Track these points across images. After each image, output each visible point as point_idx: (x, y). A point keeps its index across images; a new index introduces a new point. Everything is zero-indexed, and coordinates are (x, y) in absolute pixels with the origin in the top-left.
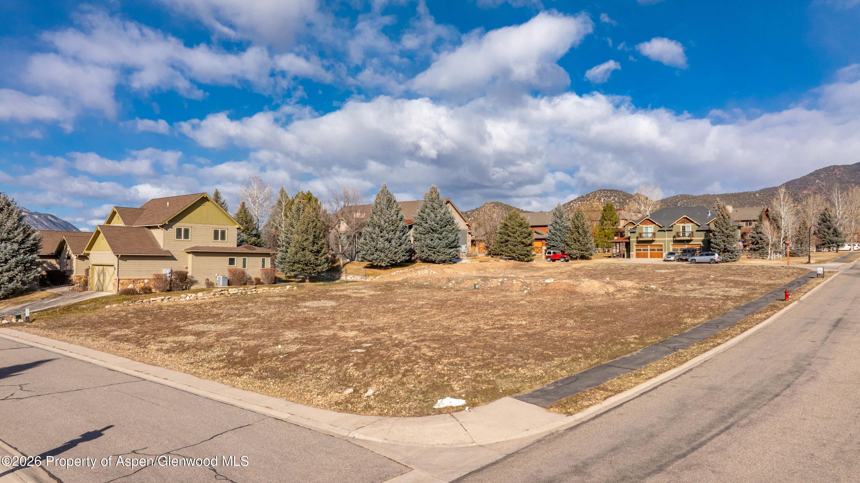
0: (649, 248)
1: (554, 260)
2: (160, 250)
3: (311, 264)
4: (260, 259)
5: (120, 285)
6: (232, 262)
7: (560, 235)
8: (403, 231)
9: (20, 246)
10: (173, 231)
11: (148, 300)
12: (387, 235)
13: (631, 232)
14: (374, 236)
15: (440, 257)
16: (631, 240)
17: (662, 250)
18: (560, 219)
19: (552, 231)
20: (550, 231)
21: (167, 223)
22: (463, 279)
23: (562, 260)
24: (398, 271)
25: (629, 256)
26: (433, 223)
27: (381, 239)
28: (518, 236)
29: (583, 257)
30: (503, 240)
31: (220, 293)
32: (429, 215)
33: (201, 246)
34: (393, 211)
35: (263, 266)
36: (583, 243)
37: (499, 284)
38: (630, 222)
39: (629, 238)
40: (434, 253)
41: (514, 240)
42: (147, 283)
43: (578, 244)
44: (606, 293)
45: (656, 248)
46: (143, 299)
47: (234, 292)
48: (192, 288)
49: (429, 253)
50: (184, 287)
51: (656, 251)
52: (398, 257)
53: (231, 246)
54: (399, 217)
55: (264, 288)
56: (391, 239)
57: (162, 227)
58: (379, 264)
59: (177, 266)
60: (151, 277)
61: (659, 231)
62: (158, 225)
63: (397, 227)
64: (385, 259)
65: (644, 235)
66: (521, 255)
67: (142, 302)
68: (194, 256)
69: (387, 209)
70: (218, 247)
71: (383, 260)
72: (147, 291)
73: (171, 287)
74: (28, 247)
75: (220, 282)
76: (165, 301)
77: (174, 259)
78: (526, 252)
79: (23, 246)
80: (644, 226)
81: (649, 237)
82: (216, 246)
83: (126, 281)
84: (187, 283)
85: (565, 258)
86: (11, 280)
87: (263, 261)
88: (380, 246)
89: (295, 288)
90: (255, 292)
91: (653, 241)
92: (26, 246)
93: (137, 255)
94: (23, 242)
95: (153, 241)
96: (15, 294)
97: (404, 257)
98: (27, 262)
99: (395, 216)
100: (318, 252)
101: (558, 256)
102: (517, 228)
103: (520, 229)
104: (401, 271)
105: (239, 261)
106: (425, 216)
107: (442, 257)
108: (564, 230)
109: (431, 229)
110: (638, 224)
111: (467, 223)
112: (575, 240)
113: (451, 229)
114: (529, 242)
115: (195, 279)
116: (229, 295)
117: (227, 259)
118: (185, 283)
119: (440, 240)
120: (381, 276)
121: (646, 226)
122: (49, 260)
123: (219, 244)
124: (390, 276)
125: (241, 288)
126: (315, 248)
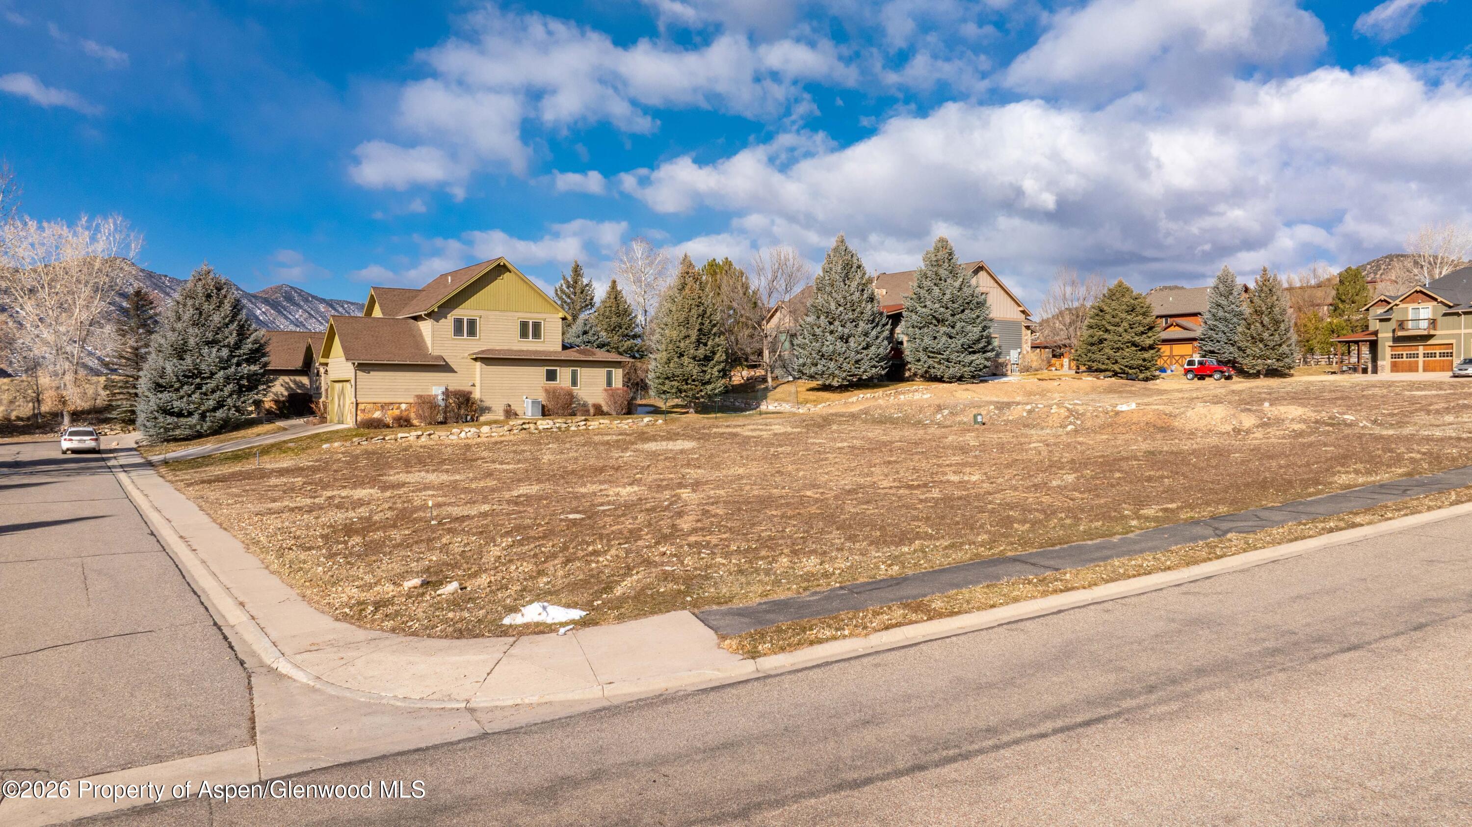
0: (1421, 350)
1: (1202, 378)
2: (426, 355)
3: (694, 381)
4: (603, 372)
5: (359, 412)
6: (551, 376)
7: (1226, 330)
8: (873, 321)
9: (231, 352)
10: (448, 323)
11: (393, 437)
12: (840, 329)
13: (1381, 320)
14: (818, 331)
15: (951, 369)
16: (1380, 335)
17: (1451, 355)
18: (1227, 298)
19: (1209, 322)
20: (1206, 323)
21: (436, 310)
22: (965, 406)
23: (1217, 376)
24: (861, 396)
25: (1375, 371)
26: (937, 306)
27: (829, 338)
28: (1126, 331)
29: (1272, 373)
30: (1095, 338)
31: (520, 427)
32: (929, 291)
33: (498, 348)
34: (854, 284)
35: (609, 383)
36: (1272, 344)
37: (1025, 414)
38: (1381, 301)
39: (1376, 333)
40: (939, 363)
41: (1116, 338)
42: (406, 410)
43: (1261, 345)
44: (1234, 430)
45: (1438, 352)
46: (386, 435)
47: (546, 427)
48: (482, 419)
49: (930, 362)
50: (469, 418)
51: (1438, 358)
52: (862, 370)
53: (552, 349)
54: (865, 296)
55: (601, 421)
56: (849, 336)
57: (429, 315)
58: (827, 383)
59: (455, 382)
60: (411, 401)
61: (1445, 315)
62: (423, 313)
63: (862, 313)
64: (836, 372)
65: (1410, 325)
66: (1130, 368)
67: (384, 439)
68: (484, 366)
69: (844, 281)
70: (527, 351)
71: (833, 375)
72: (403, 422)
73: (446, 418)
74: (244, 354)
75: (527, 409)
76: (423, 439)
77: (452, 371)
78: (1141, 362)
79: (238, 352)
80: (1411, 306)
81: (1423, 327)
82: (525, 348)
83: (369, 406)
84: (475, 411)
85: (1222, 372)
86: (220, 405)
87: (609, 375)
88: (828, 349)
89: (660, 421)
90: (584, 427)
91: (1430, 337)
92: (242, 351)
93: (385, 362)
94: (238, 346)
95: (418, 342)
96: (229, 428)
97: (874, 370)
98: (242, 377)
99: (857, 294)
100: (707, 359)
101: (1209, 368)
102: (1124, 315)
103: (1129, 317)
104: (869, 395)
105: (564, 375)
106: (923, 292)
107: (955, 370)
108: (1235, 320)
109: (934, 317)
110: (1397, 302)
111: (1021, 309)
112: (1253, 338)
113: (974, 316)
114: (1149, 342)
115: (487, 404)
116: (536, 431)
117: (542, 371)
118: (471, 411)
119: (951, 337)
120: (828, 403)
121: (1415, 305)
122: (298, 378)
123: (530, 346)
124: (845, 403)
125: (559, 420)
126: (701, 352)
